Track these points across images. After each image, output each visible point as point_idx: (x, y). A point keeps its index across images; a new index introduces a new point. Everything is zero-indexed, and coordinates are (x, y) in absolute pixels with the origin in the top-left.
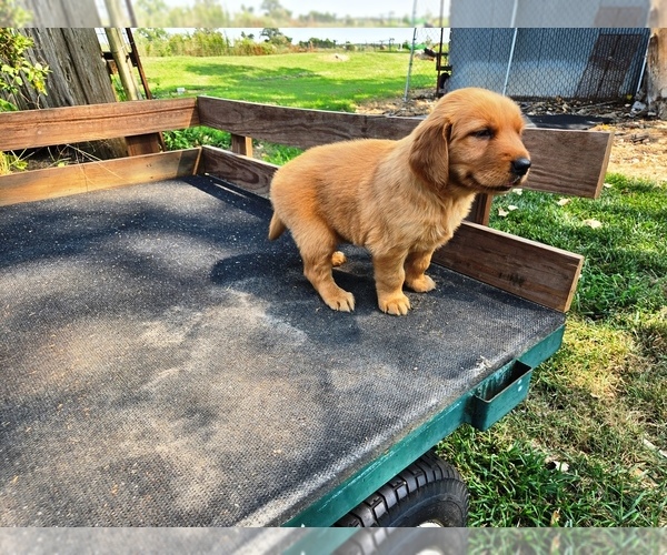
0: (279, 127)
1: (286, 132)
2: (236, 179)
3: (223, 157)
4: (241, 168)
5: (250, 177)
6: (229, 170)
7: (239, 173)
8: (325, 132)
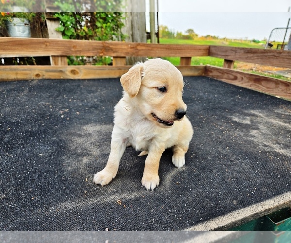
0: (257, 56)
1: (262, 59)
2: (222, 78)
3: (217, 69)
4: (228, 74)
5: (232, 77)
6: (219, 74)
7: (226, 76)
8: (287, 58)
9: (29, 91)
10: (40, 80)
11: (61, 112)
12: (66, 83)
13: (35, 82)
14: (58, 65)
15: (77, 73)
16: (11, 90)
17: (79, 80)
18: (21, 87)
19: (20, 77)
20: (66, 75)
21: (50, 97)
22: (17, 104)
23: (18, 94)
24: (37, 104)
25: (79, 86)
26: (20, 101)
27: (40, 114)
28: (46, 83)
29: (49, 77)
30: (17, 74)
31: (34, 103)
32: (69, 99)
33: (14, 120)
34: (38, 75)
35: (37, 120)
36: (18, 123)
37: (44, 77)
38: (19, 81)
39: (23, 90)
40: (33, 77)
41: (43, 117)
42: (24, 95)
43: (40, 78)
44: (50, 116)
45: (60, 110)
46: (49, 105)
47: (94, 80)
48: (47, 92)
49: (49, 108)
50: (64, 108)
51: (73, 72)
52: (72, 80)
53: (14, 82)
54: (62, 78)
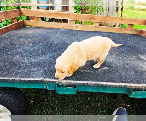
9: (60, 33)
10: (64, 29)
11: (70, 43)
12: (73, 31)
13: (62, 30)
14: (71, 23)
15: (78, 28)
16: (54, 32)
17: (78, 30)
18: (57, 31)
19: (57, 27)
20: (74, 28)
21: (67, 36)
22: (56, 38)
23: (56, 34)
24: (62, 39)
25: (77, 33)
26: (57, 37)
27: (63, 42)
28: (66, 30)
29: (67, 28)
30: (56, 26)
31: (61, 38)
32: (73, 38)
33: (55, 43)
34: (63, 27)
35: (62, 44)
36: (56, 44)
37: (65, 28)
38: (57, 29)
39: (58, 33)
40: (61, 28)
41: (64, 43)
42: (58, 35)
43: (64, 28)
44: (66, 43)
45: (69, 42)
46: (66, 40)
47: (84, 31)
48: (66, 34)
49: (66, 41)
50: (71, 41)
51: (76, 27)
52: (75, 30)
53: (55, 29)
54: (72, 29)
